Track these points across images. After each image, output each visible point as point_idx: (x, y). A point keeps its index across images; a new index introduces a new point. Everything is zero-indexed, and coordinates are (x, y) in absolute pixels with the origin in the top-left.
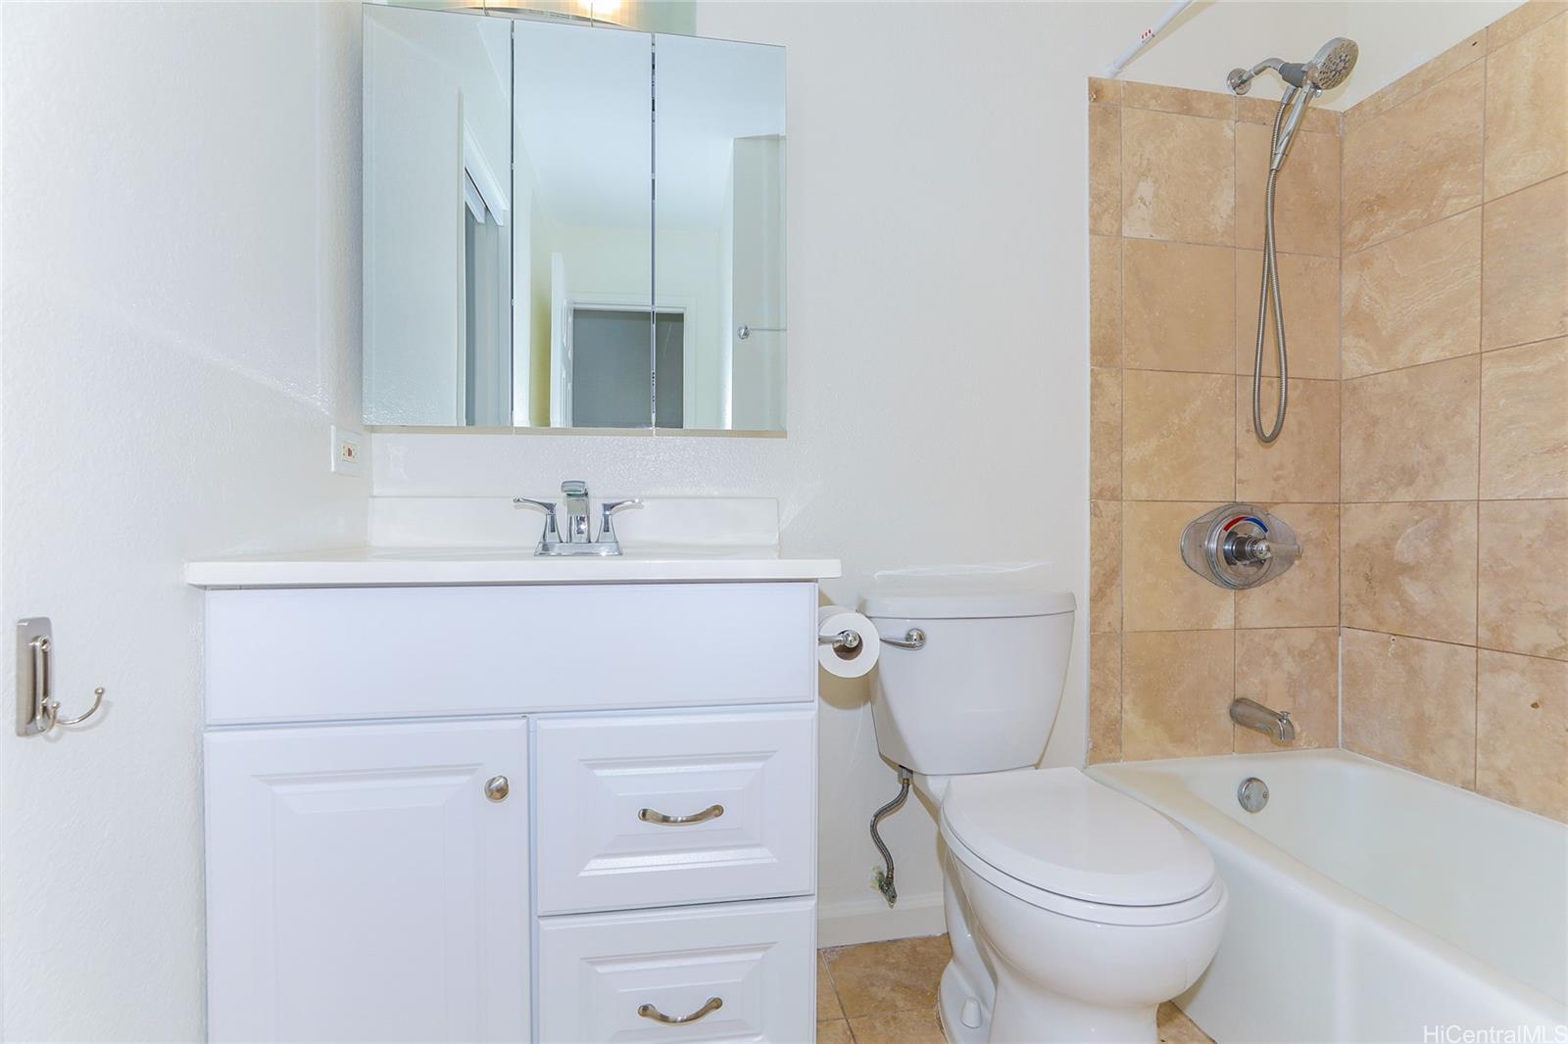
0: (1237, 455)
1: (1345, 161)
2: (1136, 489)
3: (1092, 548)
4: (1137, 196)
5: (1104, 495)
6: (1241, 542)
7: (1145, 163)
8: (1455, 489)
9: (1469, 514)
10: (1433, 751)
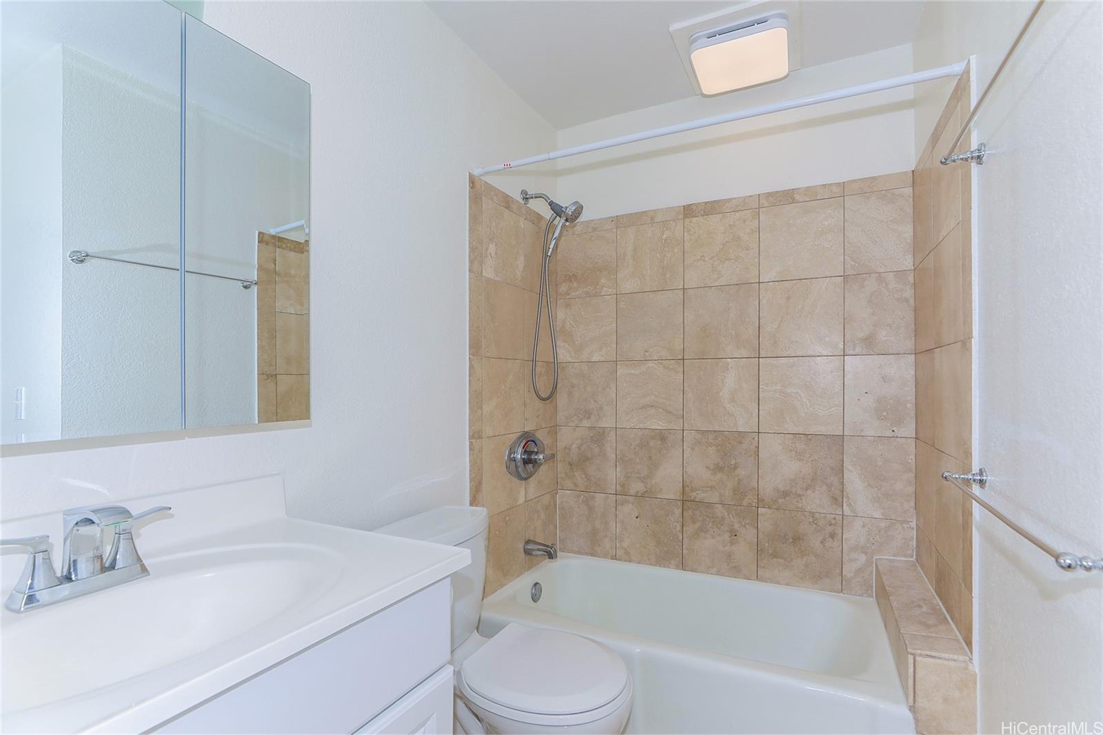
0: (525, 404)
1: (558, 251)
2: (488, 431)
3: (470, 471)
4: (488, 252)
5: (475, 436)
6: (531, 453)
7: (492, 232)
8: (607, 422)
9: (612, 434)
10: (599, 545)
